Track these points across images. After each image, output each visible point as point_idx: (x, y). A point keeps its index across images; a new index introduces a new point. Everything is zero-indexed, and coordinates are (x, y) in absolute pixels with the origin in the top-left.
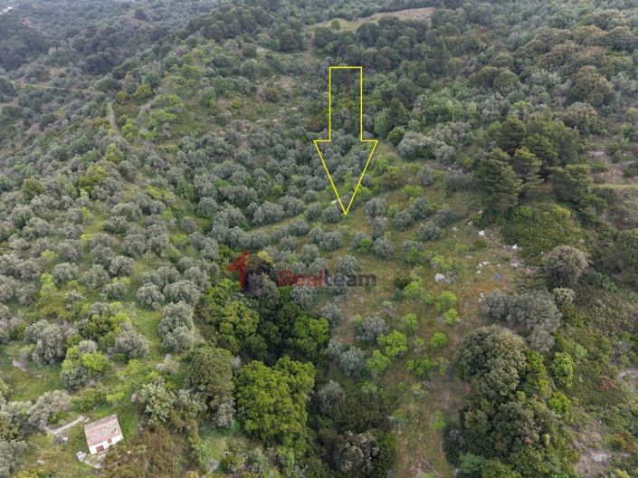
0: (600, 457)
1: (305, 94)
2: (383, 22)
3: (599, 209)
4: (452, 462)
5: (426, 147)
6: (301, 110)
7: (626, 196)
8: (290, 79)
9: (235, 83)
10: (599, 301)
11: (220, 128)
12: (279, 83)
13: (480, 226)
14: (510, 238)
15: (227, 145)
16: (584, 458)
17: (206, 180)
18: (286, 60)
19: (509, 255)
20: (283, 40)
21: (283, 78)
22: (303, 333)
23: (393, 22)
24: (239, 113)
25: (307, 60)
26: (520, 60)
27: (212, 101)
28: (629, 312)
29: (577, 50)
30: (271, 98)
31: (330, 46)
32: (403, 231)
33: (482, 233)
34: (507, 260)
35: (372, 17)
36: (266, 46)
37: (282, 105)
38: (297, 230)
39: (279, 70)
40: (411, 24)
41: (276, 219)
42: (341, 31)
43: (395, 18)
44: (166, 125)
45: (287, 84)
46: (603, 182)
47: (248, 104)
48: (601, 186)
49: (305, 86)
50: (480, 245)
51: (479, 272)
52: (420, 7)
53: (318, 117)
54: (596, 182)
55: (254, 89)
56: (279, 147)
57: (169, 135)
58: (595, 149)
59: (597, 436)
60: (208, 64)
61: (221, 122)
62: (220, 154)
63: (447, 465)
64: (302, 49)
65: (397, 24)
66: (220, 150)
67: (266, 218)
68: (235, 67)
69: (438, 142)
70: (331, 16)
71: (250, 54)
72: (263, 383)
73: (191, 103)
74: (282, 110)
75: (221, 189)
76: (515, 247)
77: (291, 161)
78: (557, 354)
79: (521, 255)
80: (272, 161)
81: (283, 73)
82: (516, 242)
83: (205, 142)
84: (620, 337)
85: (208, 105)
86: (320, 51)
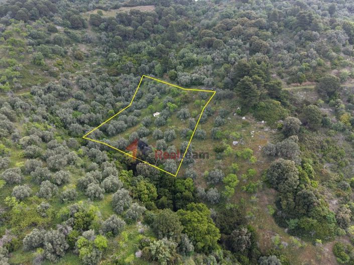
0: (335, 202)
1: (97, 54)
4: (283, 227)
6: (99, 64)
7: (293, 92)
8: (84, 46)
9: (52, 49)
11: (53, 78)
12: (79, 48)
13: (242, 115)
14: (259, 118)
16: (330, 205)
17: (64, 111)
18: (77, 33)
19: (262, 126)
21: (80, 45)
23: (137, 13)
24: (63, 68)
25: (90, 33)
27: (43, 61)
28: (317, 141)
29: (244, 29)
30: (78, 58)
31: (103, 25)
33: (244, 118)
34: (263, 128)
35: (120, 9)
36: (63, 25)
37: (86, 62)
39: (77, 40)
41: (124, 130)
42: (105, 17)
43: (138, 11)
44: (15, 79)
45: (83, 49)
47: (66, 62)
49: (97, 49)
50: (245, 124)
51: (253, 136)
52: (147, 5)
53: (112, 67)
55: (66, 53)
56: (99, 87)
57: (21, 87)
58: (272, 74)
59: (330, 194)
60: (27, 37)
61: (53, 75)
62: (62, 96)
63: (281, 229)
64: (84, 27)
65: (140, 13)
66: (63, 93)
68: (46, 39)
69: (202, 76)
70: (94, 8)
71: (54, 30)
72: (196, 220)
73: (26, 63)
74: (87, 65)
76: (263, 122)
77: (110, 95)
78: (305, 164)
79: (268, 125)
80: (99, 97)
81: (79, 42)
82: (263, 119)
83: (49, 88)
84: (318, 152)
85: (40, 64)
86: (96, 28)
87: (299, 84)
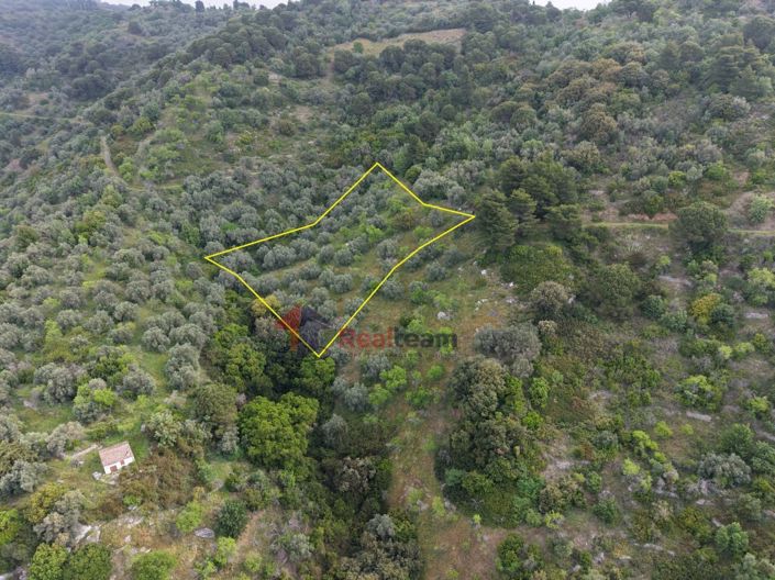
0: (564, 464)
1: (323, 126)
2: (408, 46)
3: (592, 247)
5: (439, 187)
6: (319, 144)
7: (618, 234)
8: (306, 109)
9: (245, 115)
10: (579, 332)
11: (228, 165)
12: (295, 113)
13: (483, 265)
14: (507, 276)
15: (235, 185)
16: (550, 467)
17: (212, 223)
18: (302, 88)
19: (506, 292)
20: (299, 65)
21: (299, 108)
22: (309, 372)
23: (419, 46)
24: (249, 149)
25: (326, 87)
26: (541, 94)
27: (219, 136)
29: (592, 85)
30: (285, 132)
31: (351, 71)
32: (412, 272)
33: (484, 272)
34: (503, 297)
35: (399, 38)
36: (279, 71)
37: (297, 139)
38: (308, 274)
39: (294, 99)
40: (438, 49)
41: (288, 263)
42: (364, 55)
43: (421, 42)
44: (169, 163)
45: (303, 115)
46: (600, 221)
47: (259, 139)
48: (597, 225)
49: (323, 117)
50: (481, 284)
51: (477, 309)
52: (450, 28)
53: (336, 152)
54: (594, 221)
55: (266, 122)
56: (292, 185)
57: (172, 175)
58: (595, 188)
59: (564, 448)
60: (214, 94)
61: (230, 159)
62: (228, 195)
64: (320, 75)
65: (422, 49)
66: (228, 190)
67: (277, 262)
68: (245, 97)
69: (450, 182)
70: (353, 37)
71: (263, 81)
72: (265, 414)
73: (196, 138)
74: (297, 145)
75: (228, 232)
76: (511, 285)
77: (306, 201)
78: (535, 379)
79: (516, 292)
80: (285, 201)
81: (298, 103)
82: (512, 279)
83: (212, 182)
85: (215, 141)
86: (340, 77)
87: (647, 218)
